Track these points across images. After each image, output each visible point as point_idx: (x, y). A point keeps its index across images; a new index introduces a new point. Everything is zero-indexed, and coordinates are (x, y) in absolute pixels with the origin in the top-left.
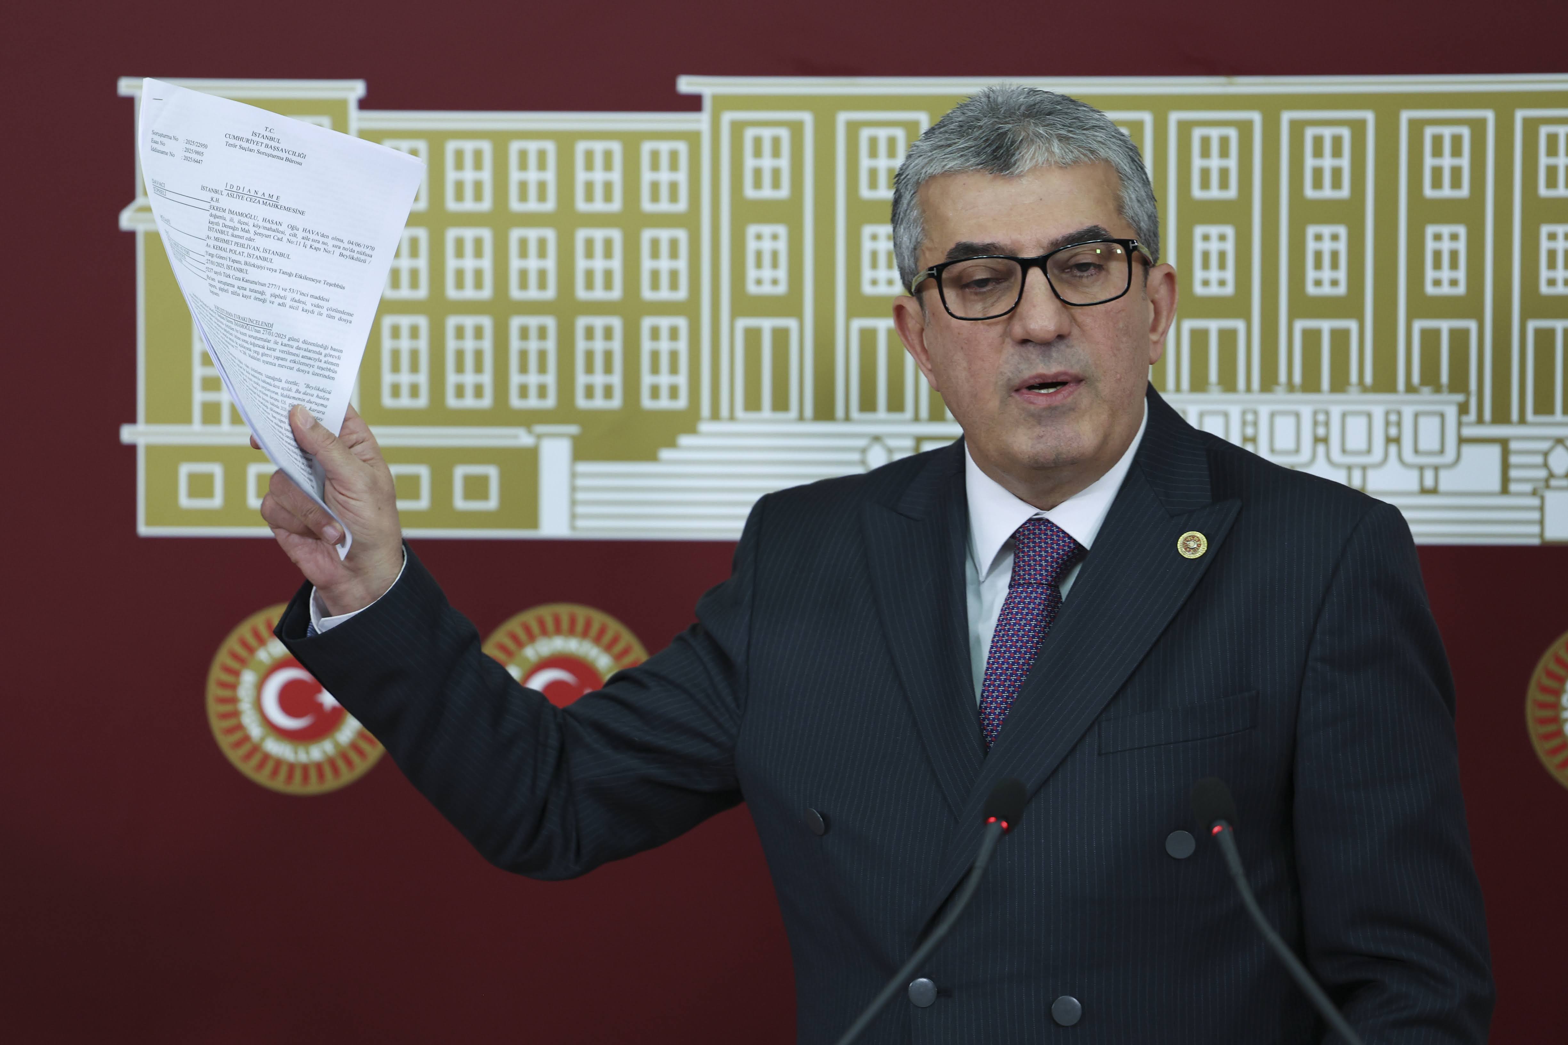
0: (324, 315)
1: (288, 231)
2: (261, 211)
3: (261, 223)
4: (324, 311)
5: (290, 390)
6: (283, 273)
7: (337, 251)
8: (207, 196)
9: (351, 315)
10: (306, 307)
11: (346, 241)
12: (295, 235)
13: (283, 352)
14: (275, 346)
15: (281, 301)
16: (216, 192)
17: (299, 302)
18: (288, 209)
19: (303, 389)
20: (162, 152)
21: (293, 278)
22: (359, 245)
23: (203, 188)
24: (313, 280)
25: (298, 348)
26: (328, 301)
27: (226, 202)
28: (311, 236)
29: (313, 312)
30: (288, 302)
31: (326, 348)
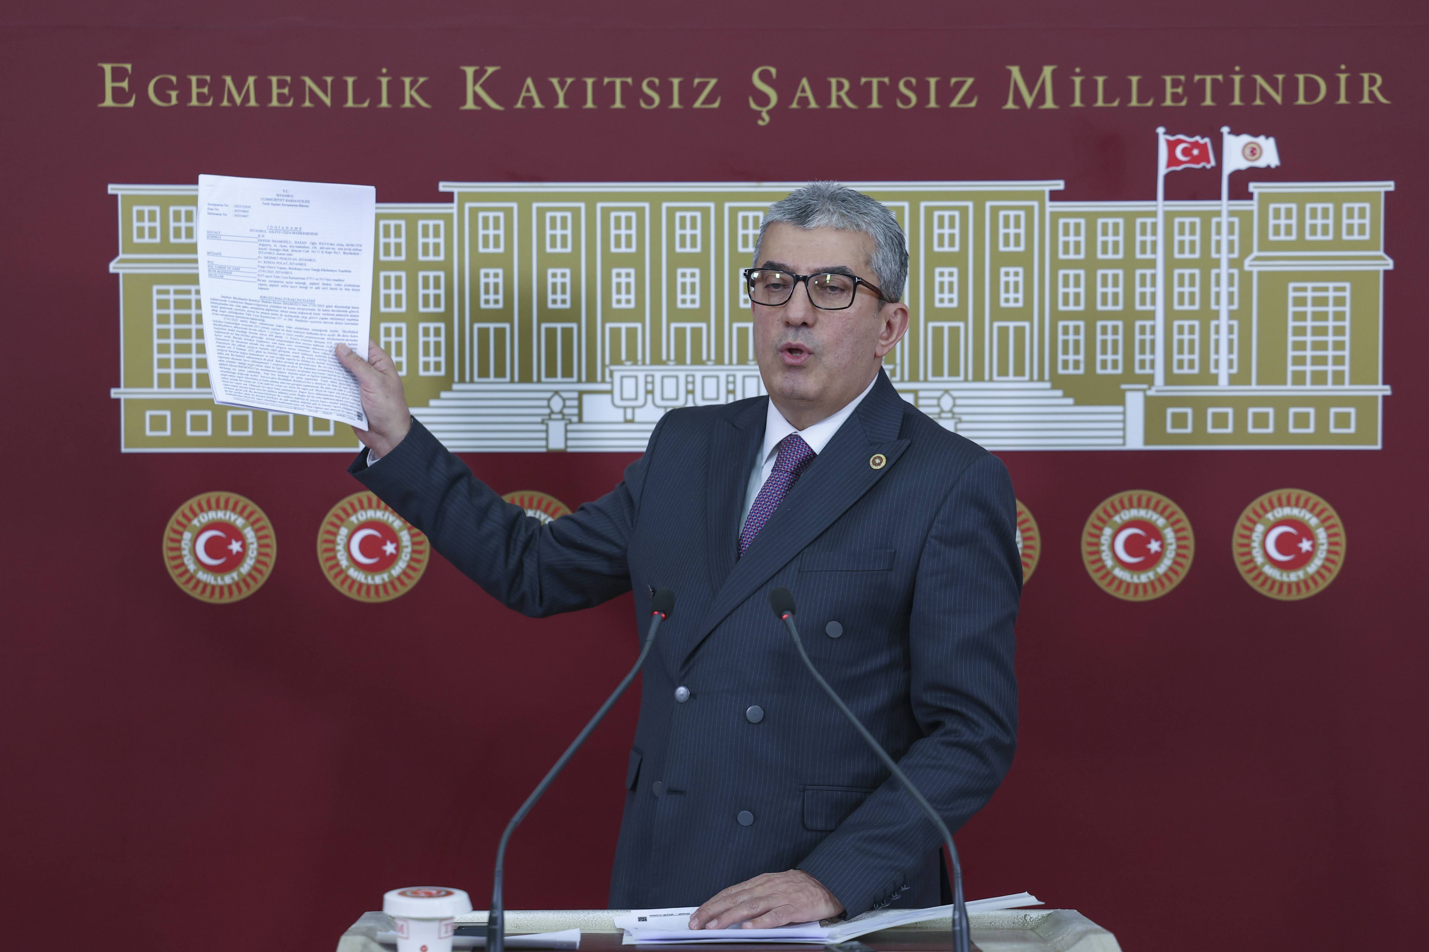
0: (344, 289)
1: (311, 246)
2: (292, 238)
3: (294, 244)
4: (342, 287)
5: (334, 335)
6: (314, 270)
7: (342, 252)
8: (256, 234)
9: (359, 286)
10: (332, 287)
11: (345, 245)
12: (316, 248)
13: (324, 314)
14: (319, 312)
15: (317, 286)
16: (261, 231)
17: (327, 284)
18: (307, 234)
19: (341, 334)
20: (217, 214)
21: (320, 272)
22: (352, 245)
23: (251, 230)
24: (332, 271)
25: (333, 311)
26: (343, 281)
27: (268, 236)
28: (325, 246)
29: (336, 289)
30: (321, 286)
31: (349, 308)
